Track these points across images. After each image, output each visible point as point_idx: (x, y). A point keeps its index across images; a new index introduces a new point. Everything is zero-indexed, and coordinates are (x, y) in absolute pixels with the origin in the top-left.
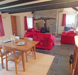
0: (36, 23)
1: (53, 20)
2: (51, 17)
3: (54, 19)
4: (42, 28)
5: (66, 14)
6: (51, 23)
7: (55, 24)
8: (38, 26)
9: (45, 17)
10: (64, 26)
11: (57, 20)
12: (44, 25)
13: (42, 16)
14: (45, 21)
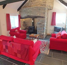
0: (24, 22)
1: (41, 19)
2: (38, 15)
3: (43, 17)
4: (29, 27)
5: (56, 13)
6: (39, 22)
7: (43, 23)
8: (26, 25)
9: (32, 15)
10: (53, 25)
11: (46, 19)
12: (32, 24)
13: (29, 14)
14: (33, 20)
